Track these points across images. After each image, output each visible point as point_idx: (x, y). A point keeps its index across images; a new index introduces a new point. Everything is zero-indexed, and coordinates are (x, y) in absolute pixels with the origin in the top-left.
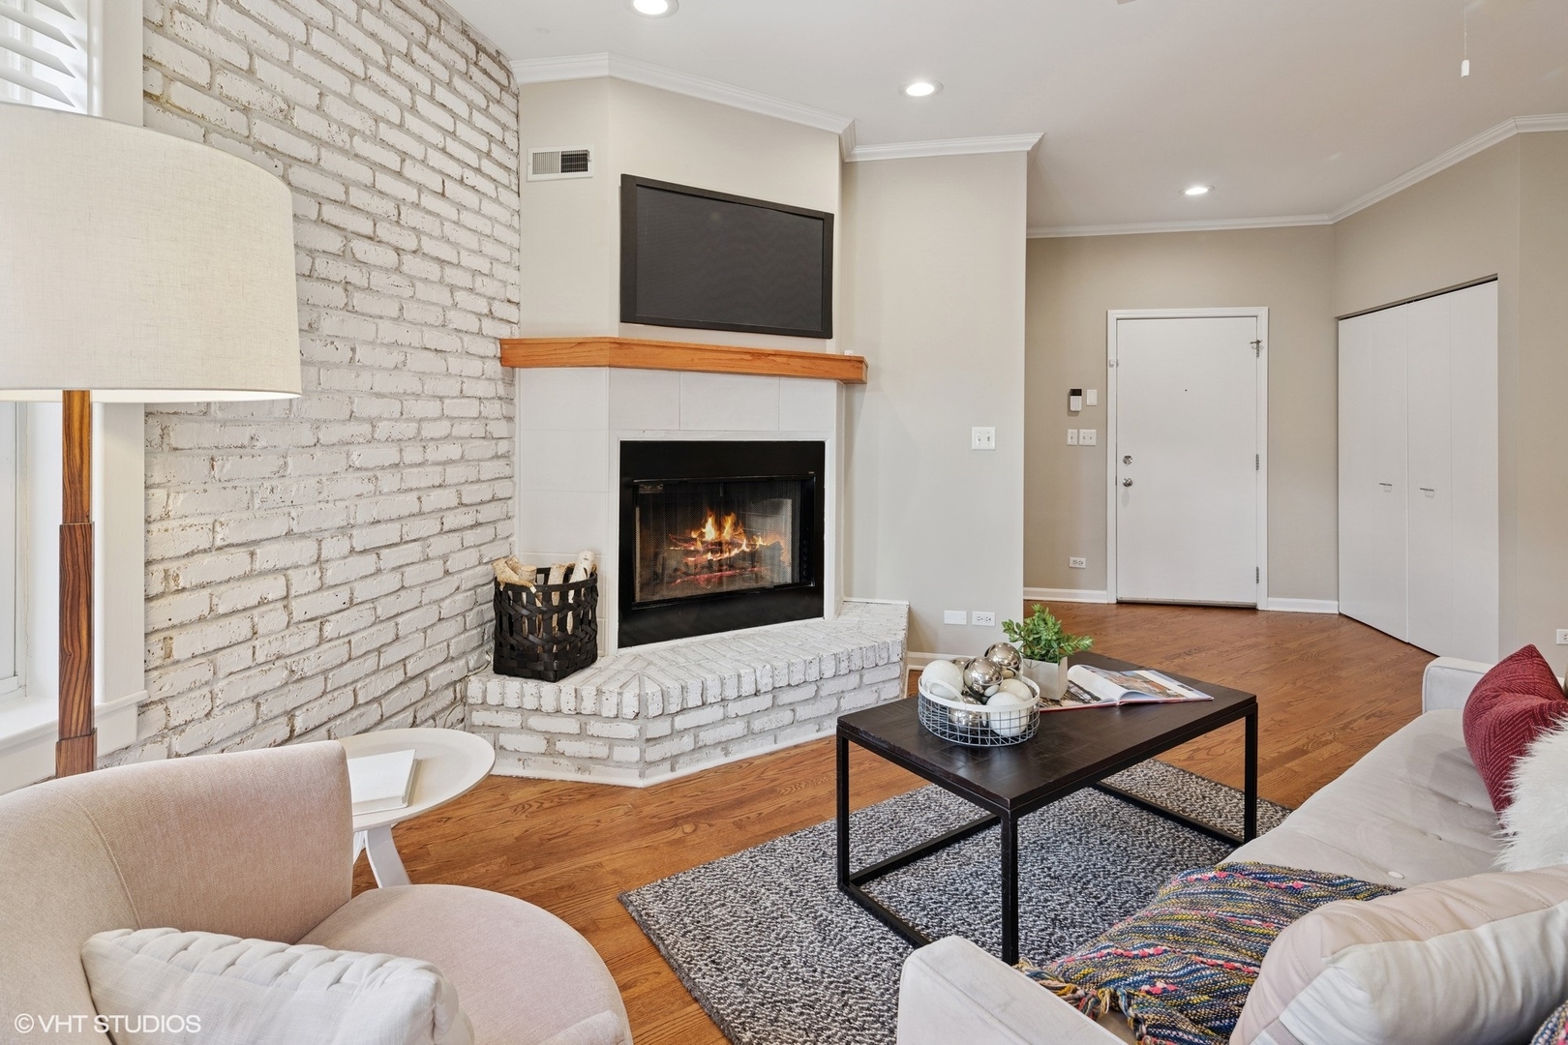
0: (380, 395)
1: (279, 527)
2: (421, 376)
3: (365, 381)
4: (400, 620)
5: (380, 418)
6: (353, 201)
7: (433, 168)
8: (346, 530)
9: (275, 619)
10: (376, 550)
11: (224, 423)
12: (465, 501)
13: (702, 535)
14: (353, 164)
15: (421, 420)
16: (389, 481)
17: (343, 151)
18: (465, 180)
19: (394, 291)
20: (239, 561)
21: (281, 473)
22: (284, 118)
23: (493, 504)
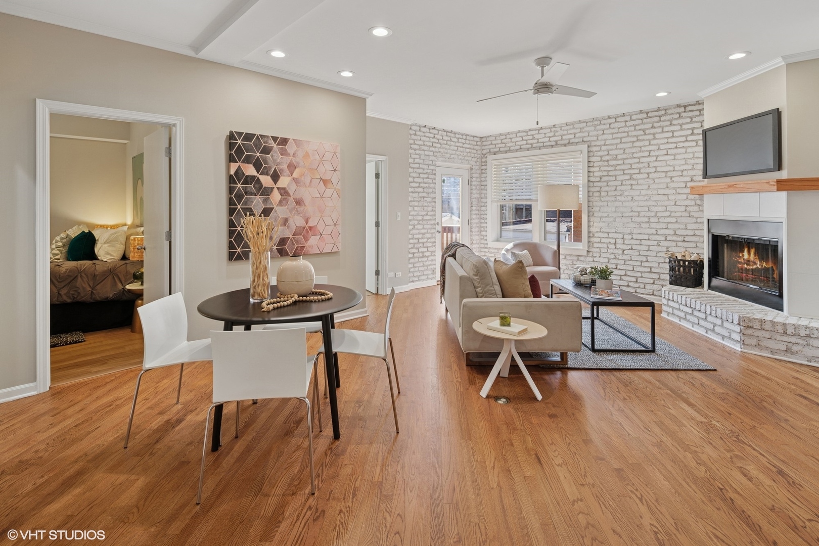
0: (640, 206)
1: (614, 230)
2: (656, 201)
3: (636, 204)
4: (648, 257)
5: (641, 211)
6: (633, 167)
7: (662, 149)
8: (631, 234)
9: (612, 246)
10: (641, 240)
11: (603, 212)
12: (677, 233)
13: (743, 255)
14: (633, 160)
15: (657, 212)
16: (644, 225)
17: (630, 158)
18: (678, 147)
19: (646, 183)
20: (606, 235)
21: (615, 221)
22: (616, 159)
23: (694, 237)
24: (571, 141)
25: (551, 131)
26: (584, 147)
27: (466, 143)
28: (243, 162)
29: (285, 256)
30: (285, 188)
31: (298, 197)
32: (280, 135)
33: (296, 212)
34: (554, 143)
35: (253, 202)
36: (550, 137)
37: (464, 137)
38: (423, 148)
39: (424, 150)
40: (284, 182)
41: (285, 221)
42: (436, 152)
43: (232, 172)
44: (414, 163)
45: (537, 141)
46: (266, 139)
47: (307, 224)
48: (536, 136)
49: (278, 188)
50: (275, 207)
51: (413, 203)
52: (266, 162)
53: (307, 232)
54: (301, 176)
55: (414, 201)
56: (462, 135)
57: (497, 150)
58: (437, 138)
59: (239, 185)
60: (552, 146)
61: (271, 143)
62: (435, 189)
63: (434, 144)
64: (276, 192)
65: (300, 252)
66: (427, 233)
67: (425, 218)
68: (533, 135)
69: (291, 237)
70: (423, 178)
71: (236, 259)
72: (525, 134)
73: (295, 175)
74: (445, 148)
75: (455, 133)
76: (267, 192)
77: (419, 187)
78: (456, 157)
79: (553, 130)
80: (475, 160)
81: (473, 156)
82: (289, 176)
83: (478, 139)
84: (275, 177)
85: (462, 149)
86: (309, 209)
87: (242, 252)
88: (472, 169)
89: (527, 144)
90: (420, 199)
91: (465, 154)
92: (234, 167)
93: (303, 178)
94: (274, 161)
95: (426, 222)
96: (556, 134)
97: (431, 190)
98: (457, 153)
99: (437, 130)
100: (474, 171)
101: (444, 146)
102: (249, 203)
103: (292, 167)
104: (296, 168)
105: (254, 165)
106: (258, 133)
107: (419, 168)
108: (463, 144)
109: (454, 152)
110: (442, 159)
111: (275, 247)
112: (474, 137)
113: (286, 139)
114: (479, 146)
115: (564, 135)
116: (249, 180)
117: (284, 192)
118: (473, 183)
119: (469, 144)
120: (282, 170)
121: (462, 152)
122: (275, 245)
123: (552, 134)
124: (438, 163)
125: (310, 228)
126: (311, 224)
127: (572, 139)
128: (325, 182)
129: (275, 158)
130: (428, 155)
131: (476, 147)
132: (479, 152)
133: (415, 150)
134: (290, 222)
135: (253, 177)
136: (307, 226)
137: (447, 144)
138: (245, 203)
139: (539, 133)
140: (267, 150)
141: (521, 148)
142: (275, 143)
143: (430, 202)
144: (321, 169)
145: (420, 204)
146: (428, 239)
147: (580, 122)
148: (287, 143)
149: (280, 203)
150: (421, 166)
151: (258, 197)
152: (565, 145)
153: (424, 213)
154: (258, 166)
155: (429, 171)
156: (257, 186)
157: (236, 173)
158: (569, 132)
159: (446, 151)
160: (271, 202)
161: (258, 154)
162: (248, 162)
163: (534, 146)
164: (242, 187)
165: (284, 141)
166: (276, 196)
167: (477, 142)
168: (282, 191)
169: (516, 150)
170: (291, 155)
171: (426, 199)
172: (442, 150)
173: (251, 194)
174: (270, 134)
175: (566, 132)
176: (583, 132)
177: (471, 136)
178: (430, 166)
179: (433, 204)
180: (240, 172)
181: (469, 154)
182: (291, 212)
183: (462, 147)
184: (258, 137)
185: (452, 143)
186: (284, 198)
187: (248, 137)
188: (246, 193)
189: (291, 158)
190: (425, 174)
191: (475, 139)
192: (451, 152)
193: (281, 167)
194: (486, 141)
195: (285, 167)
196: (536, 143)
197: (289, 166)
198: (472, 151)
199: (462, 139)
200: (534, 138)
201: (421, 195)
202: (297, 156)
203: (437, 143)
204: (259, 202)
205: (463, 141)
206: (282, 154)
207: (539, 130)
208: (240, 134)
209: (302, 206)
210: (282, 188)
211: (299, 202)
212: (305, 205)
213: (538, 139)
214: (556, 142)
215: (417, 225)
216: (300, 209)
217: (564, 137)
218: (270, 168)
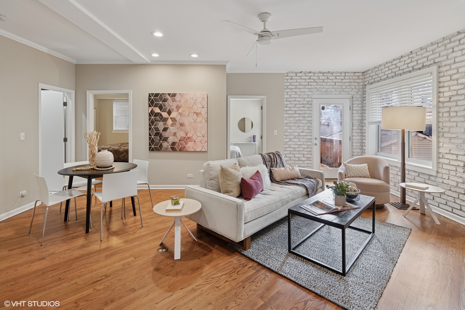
11: (452, 133)
24: (425, 64)
25: (409, 58)
26: (434, 68)
27: (345, 79)
28: (154, 107)
29: (175, 151)
30: (174, 118)
31: (181, 122)
32: (172, 92)
33: (180, 130)
34: (411, 69)
35: (159, 125)
36: (408, 64)
37: (343, 74)
38: (298, 87)
39: (300, 89)
40: (173, 115)
41: (175, 134)
42: (311, 88)
43: (150, 112)
44: (290, 98)
45: (398, 69)
46: (165, 95)
47: (186, 136)
48: (398, 65)
49: (171, 118)
50: (169, 127)
51: (290, 124)
52: (165, 106)
53: (187, 140)
54: (183, 112)
55: (290, 123)
56: (341, 73)
57: (373, 81)
58: (312, 79)
59: (153, 117)
60: (410, 72)
61: (168, 96)
62: (311, 114)
63: (310, 84)
64: (169, 119)
65: (183, 149)
66: (303, 144)
67: (300, 134)
68: (395, 64)
69: (178, 142)
70: (299, 107)
71: (151, 150)
72: (390, 64)
73: (180, 111)
74: (322, 85)
75: (332, 73)
76: (165, 120)
77: (295, 113)
78: (334, 90)
79: (410, 56)
80: (357, 90)
81: (353, 88)
82: (177, 112)
83: (360, 74)
84: (169, 113)
85: (340, 84)
86: (188, 128)
87: (154, 147)
88: (353, 98)
89: (392, 72)
90: (296, 122)
91: (344, 87)
92: (150, 109)
93: (184, 112)
94: (169, 105)
95: (302, 137)
96: (413, 60)
97: (307, 115)
98: (334, 87)
99: (313, 73)
100: (354, 99)
101: (320, 83)
102: (157, 125)
103: (178, 107)
104: (180, 108)
105: (159, 108)
106: (161, 93)
107: (295, 101)
108: (342, 80)
109: (331, 87)
110: (318, 93)
111: (170, 146)
112: (355, 73)
113: (175, 94)
114: (361, 79)
115: (419, 59)
116: (157, 114)
117: (174, 120)
118: (354, 109)
119: (349, 79)
120: (173, 109)
121: (340, 86)
122: (170, 145)
123: (409, 61)
124: (314, 96)
125: (189, 138)
126: (189, 135)
127: (425, 62)
128: (197, 114)
129: (169, 103)
130: (304, 92)
131: (358, 81)
132: (361, 84)
133: (291, 89)
134: (178, 134)
135: (159, 113)
136: (186, 137)
137: (323, 82)
138: (155, 125)
139: (400, 62)
140: (165, 100)
141: (387, 77)
142: (169, 96)
143: (306, 123)
144: (195, 107)
145: (296, 125)
146: (304, 148)
147: (432, 44)
148: (175, 96)
149: (172, 125)
150: (297, 99)
151: (161, 122)
152: (420, 69)
153: (300, 131)
154: (161, 108)
155: (304, 102)
156: (160, 117)
157: (151, 112)
158: (423, 56)
159: (322, 87)
160: (167, 125)
161: (161, 103)
162: (156, 107)
163: (397, 73)
164: (154, 118)
165: (174, 95)
166: (170, 122)
167: (358, 76)
168: (173, 119)
169: (385, 79)
170: (178, 101)
171: (302, 121)
172: (318, 87)
173: (158, 121)
174: (167, 93)
175: (420, 57)
176: (435, 54)
177: (352, 73)
178: (305, 99)
179: (309, 125)
180: (153, 111)
181: (348, 87)
182: (178, 129)
183: (341, 82)
184: (161, 95)
185: (329, 81)
186: (174, 123)
187: (157, 95)
188: (155, 121)
189: (178, 103)
190: (301, 104)
191: (356, 74)
192: (327, 87)
193: (172, 108)
194: (367, 74)
195: (174, 107)
196: (398, 71)
197: (176, 107)
198: (353, 84)
199: (341, 76)
200: (397, 67)
201: (297, 119)
202: (181, 101)
203: (314, 82)
204: (161, 125)
205: (342, 78)
206: (173, 102)
207: (400, 59)
208: (152, 94)
209: (184, 126)
210: (173, 118)
211: (182, 125)
212: (185, 126)
213: (399, 67)
214: (413, 67)
215: (293, 139)
216: (183, 128)
217: (419, 62)
218: (167, 108)
